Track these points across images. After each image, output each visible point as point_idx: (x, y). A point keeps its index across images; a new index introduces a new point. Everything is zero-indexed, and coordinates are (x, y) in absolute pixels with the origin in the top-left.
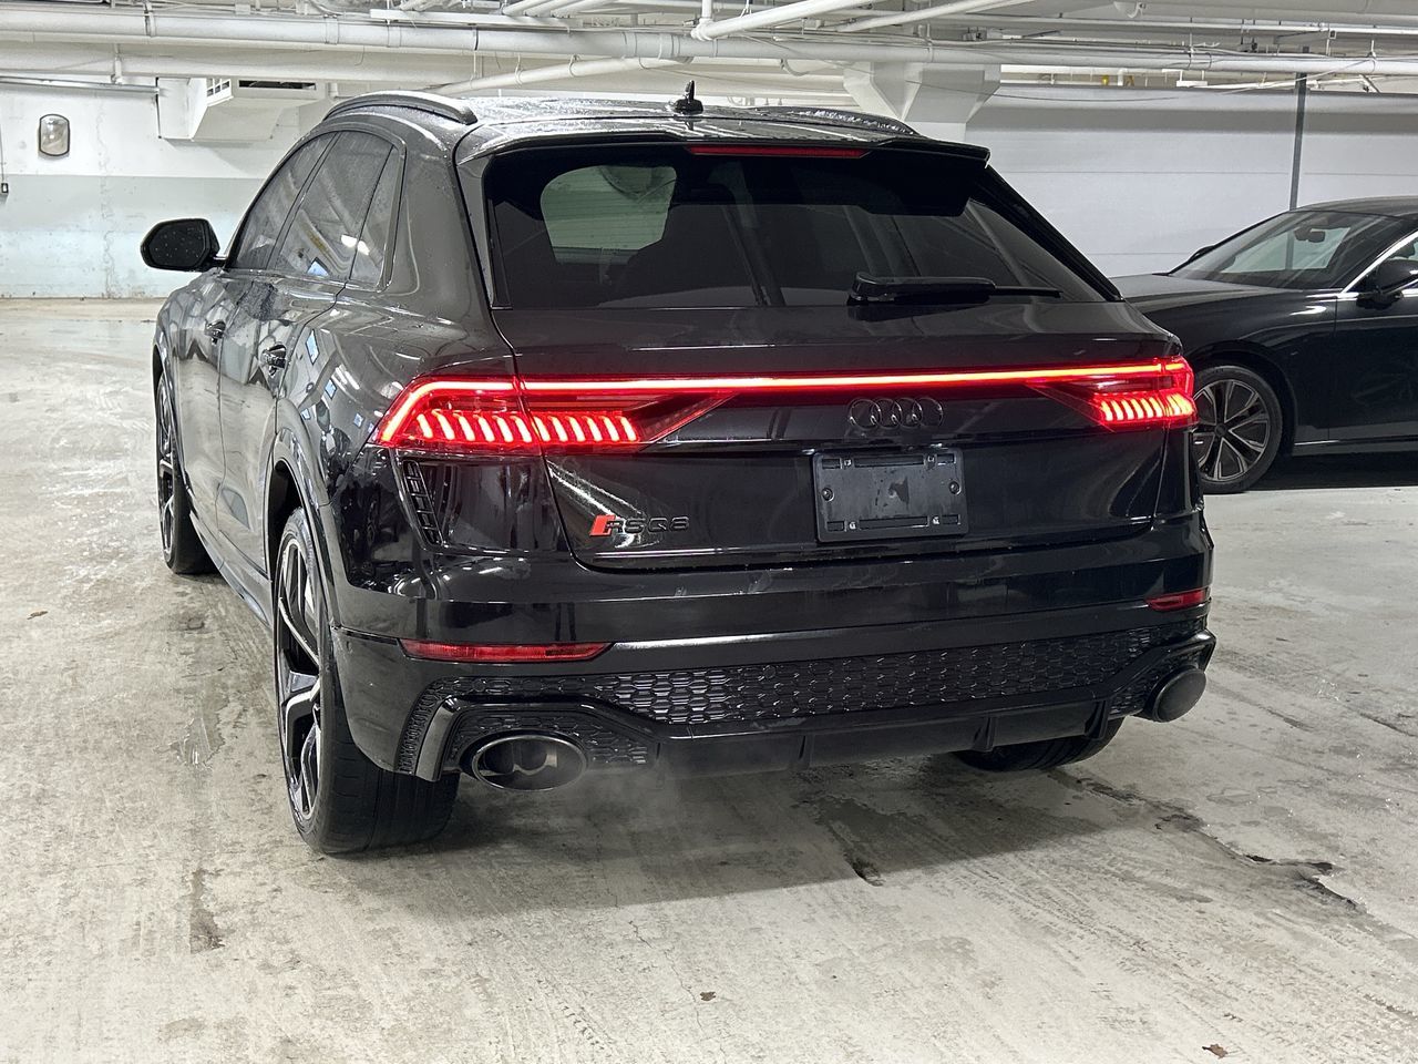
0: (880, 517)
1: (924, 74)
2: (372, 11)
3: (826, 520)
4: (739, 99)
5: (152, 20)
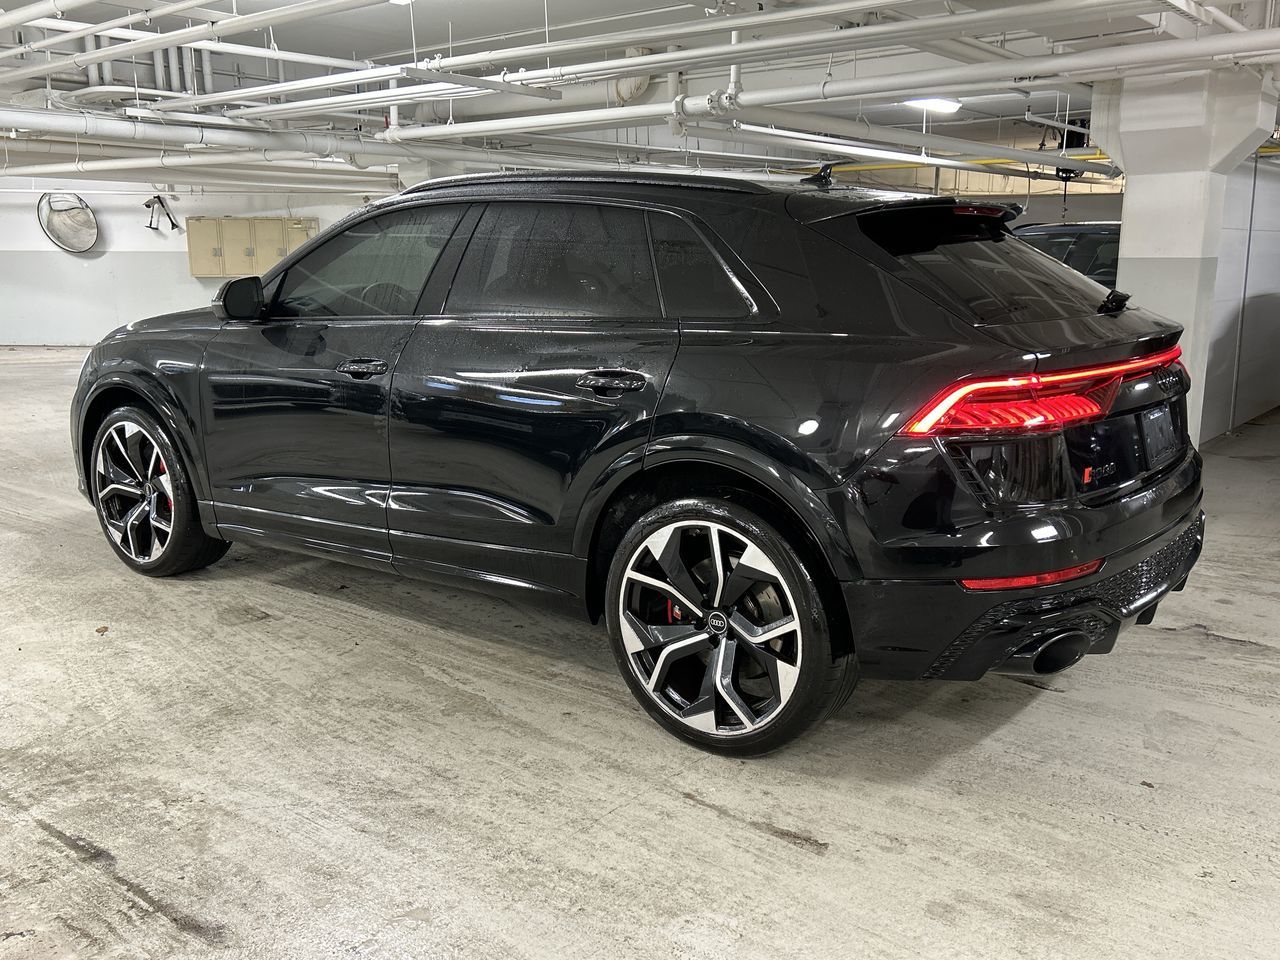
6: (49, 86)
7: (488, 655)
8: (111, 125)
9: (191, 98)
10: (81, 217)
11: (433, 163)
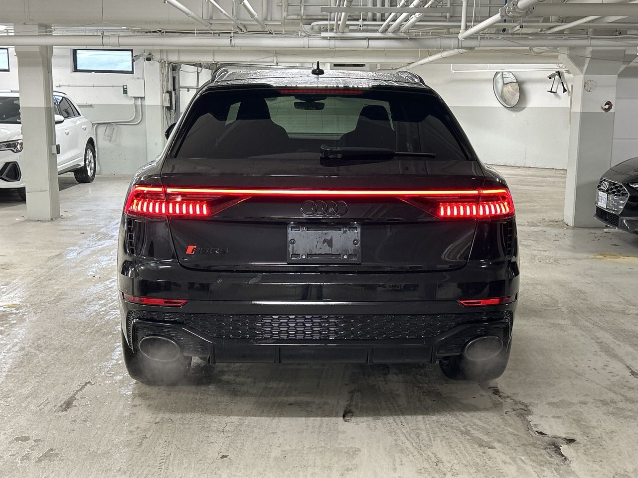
0: (317, 253)
1: (592, 52)
2: (322, 33)
3: (291, 253)
5: (233, 40)
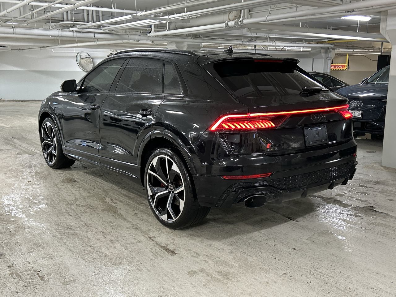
4: (113, 50)
6: (50, 22)
7: (128, 196)
8: (66, 33)
9: (90, 24)
10: (89, 60)
11: (177, 43)
